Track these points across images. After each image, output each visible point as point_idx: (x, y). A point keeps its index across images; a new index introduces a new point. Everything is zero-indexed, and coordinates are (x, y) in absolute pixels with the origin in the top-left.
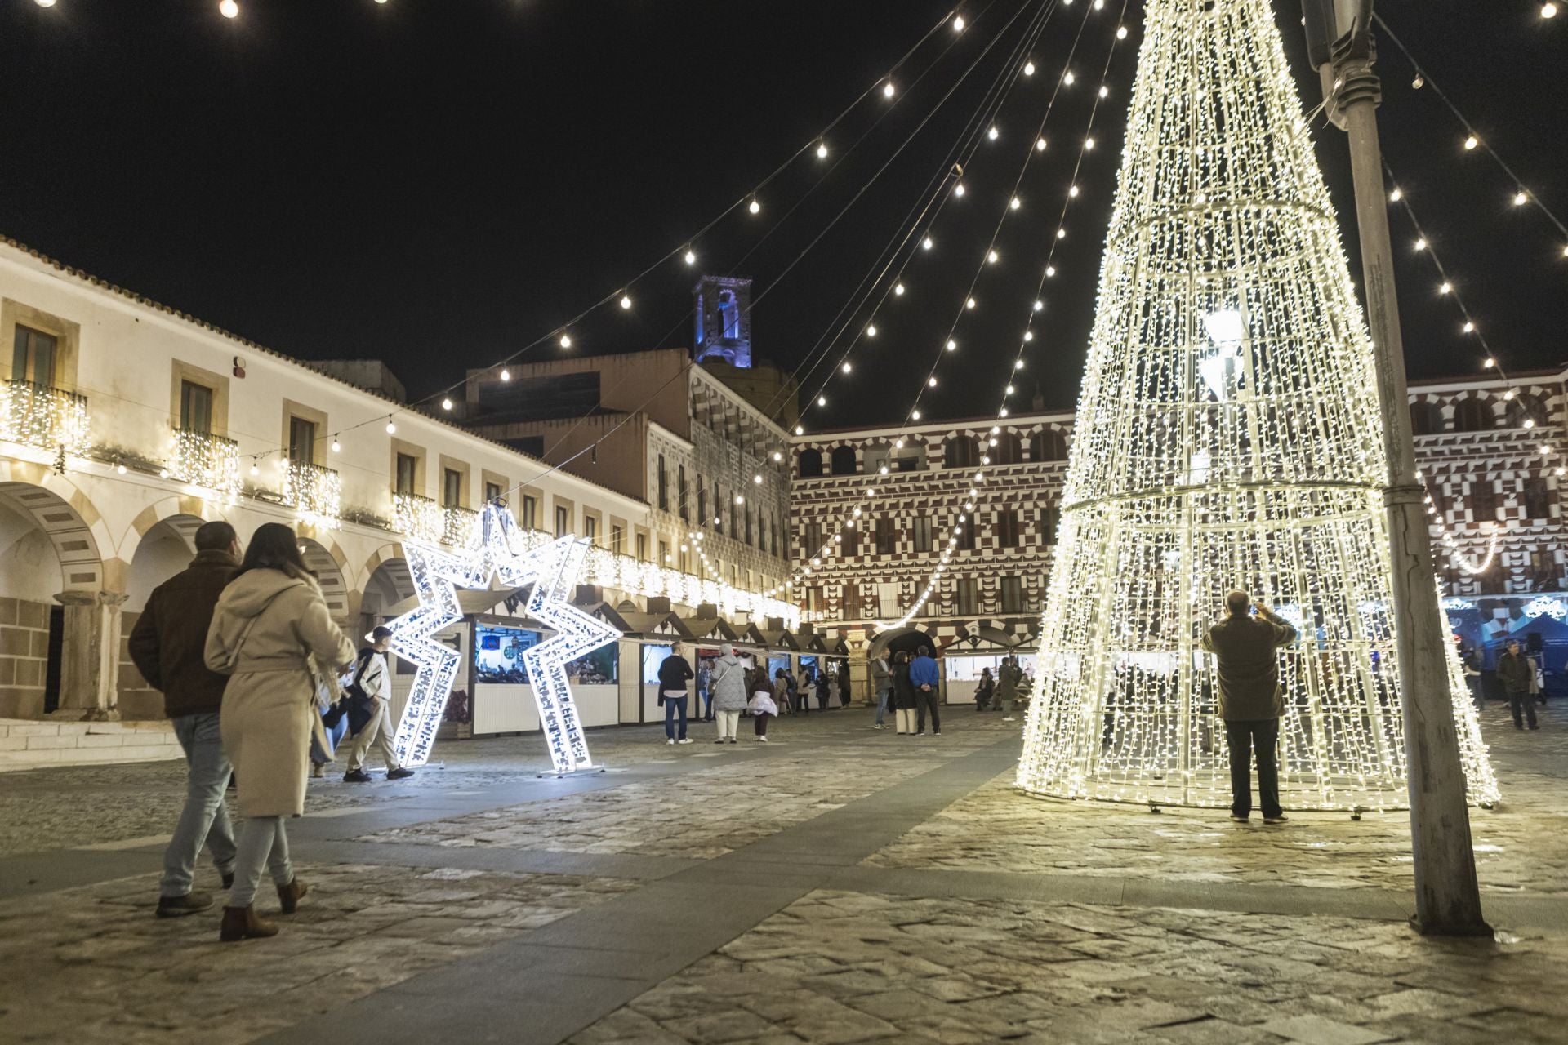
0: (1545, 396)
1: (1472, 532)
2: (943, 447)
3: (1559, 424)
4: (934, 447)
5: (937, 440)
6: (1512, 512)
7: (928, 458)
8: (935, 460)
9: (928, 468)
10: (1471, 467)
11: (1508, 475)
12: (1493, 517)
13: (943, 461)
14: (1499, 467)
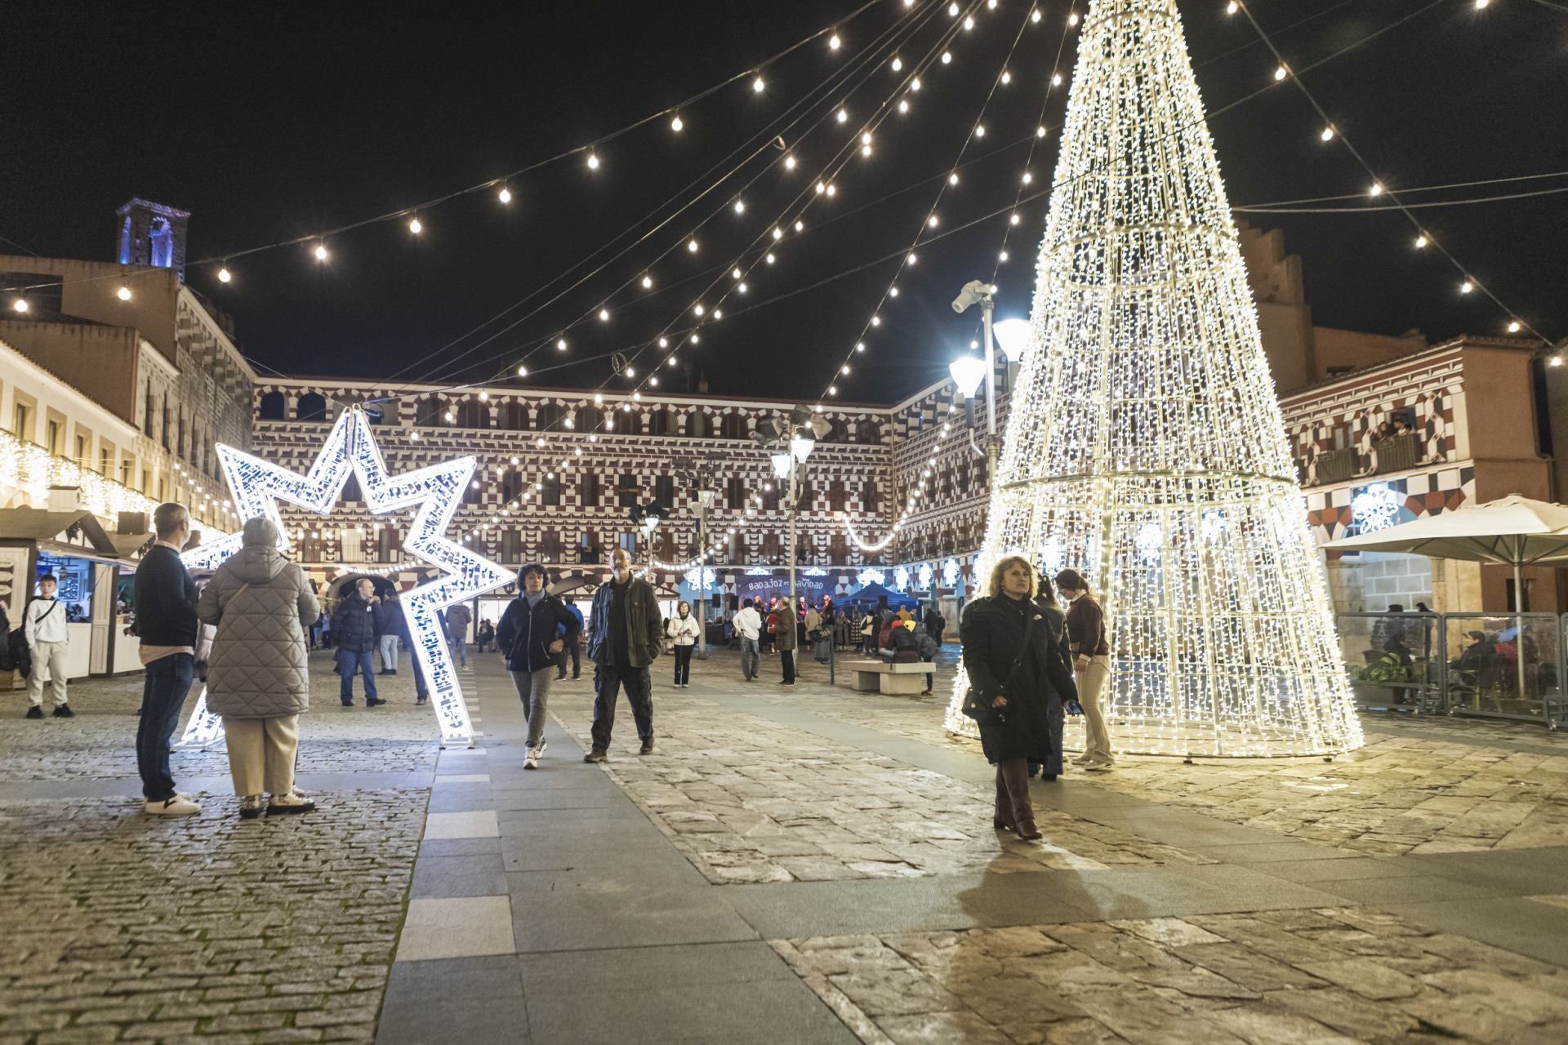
0: (880, 423)
1: (828, 518)
2: (416, 406)
3: (887, 444)
4: (406, 405)
5: (411, 399)
6: (855, 506)
7: (400, 414)
8: (406, 417)
9: (399, 424)
10: (831, 470)
11: (854, 478)
12: (842, 509)
13: (415, 419)
14: (849, 472)
